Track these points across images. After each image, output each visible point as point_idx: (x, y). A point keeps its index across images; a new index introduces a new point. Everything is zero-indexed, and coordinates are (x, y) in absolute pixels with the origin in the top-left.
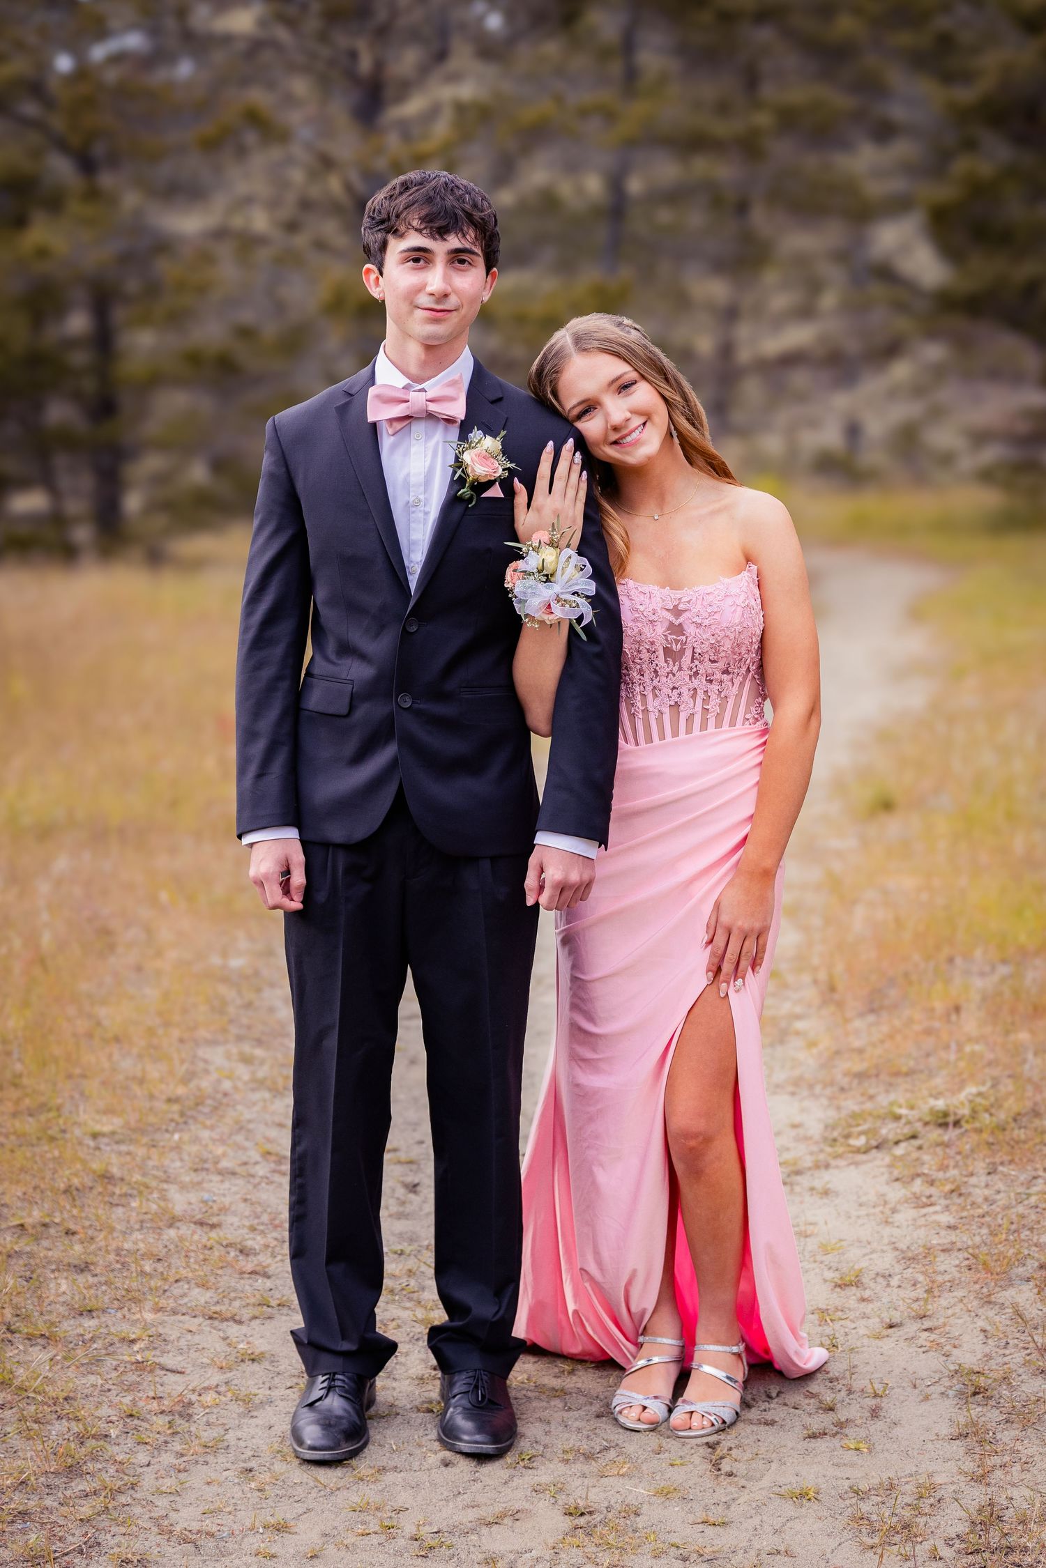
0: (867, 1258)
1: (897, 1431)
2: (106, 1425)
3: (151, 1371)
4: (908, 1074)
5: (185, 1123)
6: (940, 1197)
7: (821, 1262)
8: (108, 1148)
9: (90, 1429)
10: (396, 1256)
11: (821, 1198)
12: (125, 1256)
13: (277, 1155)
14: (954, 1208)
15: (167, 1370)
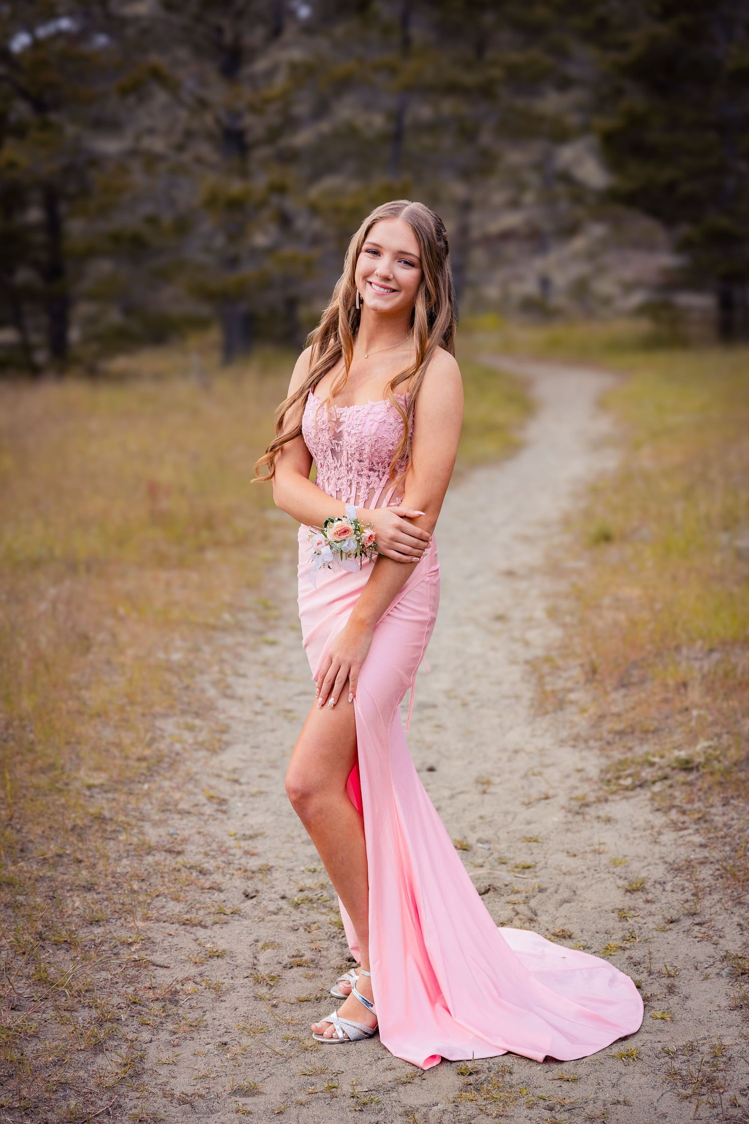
0: (645, 869)
1: (689, 1004)
2: (117, 1011)
3: (146, 967)
4: (656, 731)
5: (152, 776)
6: (691, 823)
7: (614, 873)
8: (99, 796)
9: (106, 1015)
10: (310, 873)
11: (606, 824)
12: (119, 878)
13: (218, 798)
14: (702, 831)
15: (157, 966)
